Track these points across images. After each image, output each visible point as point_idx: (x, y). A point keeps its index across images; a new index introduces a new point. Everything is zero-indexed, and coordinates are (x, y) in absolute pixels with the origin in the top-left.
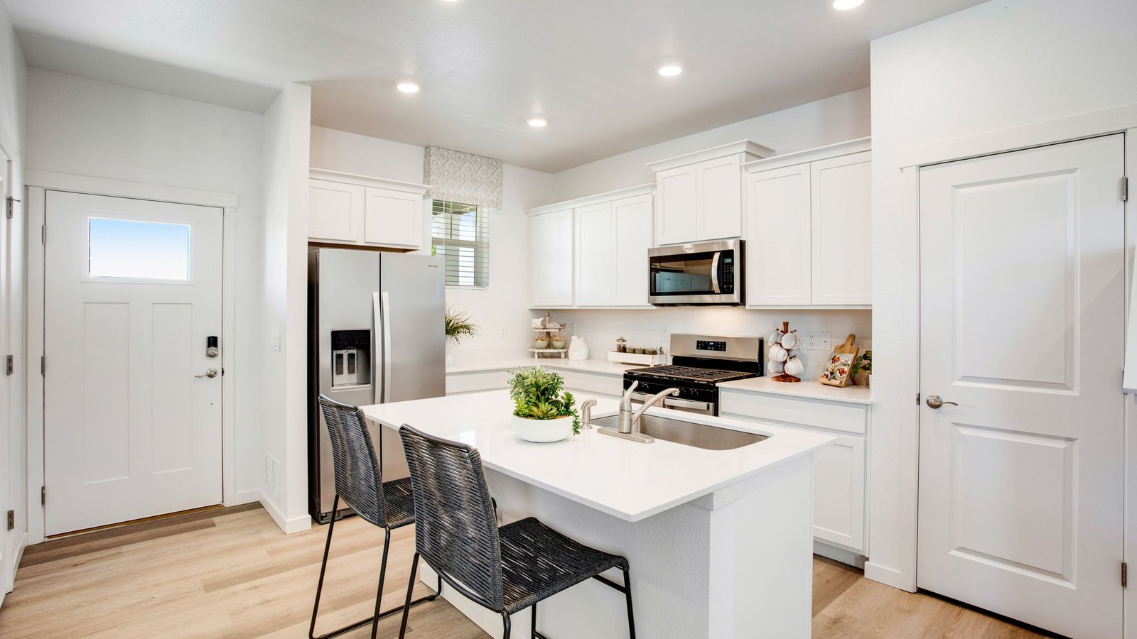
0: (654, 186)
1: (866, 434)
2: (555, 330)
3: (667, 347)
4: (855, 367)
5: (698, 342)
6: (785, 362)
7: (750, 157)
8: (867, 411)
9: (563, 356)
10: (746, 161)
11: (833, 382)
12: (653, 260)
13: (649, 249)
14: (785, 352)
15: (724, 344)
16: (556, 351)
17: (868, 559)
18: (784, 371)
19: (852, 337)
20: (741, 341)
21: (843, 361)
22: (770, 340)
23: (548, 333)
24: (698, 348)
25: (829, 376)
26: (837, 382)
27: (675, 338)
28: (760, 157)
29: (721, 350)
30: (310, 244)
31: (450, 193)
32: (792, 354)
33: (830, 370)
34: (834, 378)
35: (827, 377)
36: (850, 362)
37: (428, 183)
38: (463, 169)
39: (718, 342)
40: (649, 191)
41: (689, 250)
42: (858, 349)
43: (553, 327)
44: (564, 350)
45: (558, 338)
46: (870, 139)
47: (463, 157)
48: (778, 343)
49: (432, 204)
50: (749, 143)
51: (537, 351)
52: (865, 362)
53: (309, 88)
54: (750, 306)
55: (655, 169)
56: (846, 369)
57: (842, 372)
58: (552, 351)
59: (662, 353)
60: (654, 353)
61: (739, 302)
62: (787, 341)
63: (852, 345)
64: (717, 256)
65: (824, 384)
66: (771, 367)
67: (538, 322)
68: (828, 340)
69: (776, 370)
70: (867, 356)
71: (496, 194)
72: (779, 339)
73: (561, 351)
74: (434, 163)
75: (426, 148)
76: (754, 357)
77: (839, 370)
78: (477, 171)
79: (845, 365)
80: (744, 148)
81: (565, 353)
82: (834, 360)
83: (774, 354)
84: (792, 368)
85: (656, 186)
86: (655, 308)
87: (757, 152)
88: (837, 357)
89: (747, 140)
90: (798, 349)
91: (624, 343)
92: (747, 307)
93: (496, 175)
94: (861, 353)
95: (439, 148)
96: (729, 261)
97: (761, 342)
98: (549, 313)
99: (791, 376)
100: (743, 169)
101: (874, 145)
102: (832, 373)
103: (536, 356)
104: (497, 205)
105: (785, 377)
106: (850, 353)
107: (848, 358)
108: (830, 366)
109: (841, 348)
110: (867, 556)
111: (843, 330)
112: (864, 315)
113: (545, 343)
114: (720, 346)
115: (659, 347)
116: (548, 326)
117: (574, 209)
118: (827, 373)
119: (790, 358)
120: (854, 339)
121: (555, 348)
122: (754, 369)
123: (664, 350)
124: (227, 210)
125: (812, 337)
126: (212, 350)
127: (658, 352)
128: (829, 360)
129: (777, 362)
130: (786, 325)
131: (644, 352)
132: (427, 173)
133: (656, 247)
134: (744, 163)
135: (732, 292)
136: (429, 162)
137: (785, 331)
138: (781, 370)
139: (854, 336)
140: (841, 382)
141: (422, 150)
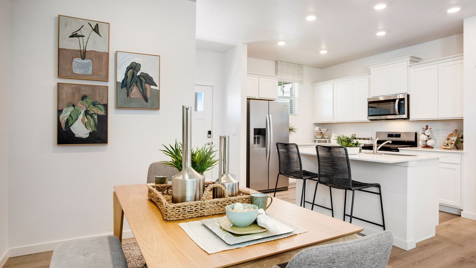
0: (370, 74)
1: (461, 164)
2: (325, 132)
3: (374, 137)
4: (457, 141)
5: (388, 134)
6: (427, 141)
7: (411, 62)
8: (461, 155)
9: (328, 142)
10: (410, 64)
11: (448, 147)
12: (370, 103)
13: (368, 99)
14: (427, 136)
15: (400, 135)
16: (325, 140)
17: (462, 210)
18: (426, 144)
19: (456, 130)
20: (407, 133)
21: (452, 140)
22: (420, 132)
23: (321, 133)
24: (388, 137)
25: (446, 146)
26: (449, 147)
27: (378, 134)
28: (418, 62)
29: (398, 137)
30: (248, 99)
31: (285, 79)
32: (430, 137)
33: (446, 143)
34: (448, 146)
35: (445, 146)
36: (455, 140)
37: (277, 75)
38: (289, 69)
39: (397, 134)
40: (367, 76)
41: (382, 99)
42: (459, 135)
43: (324, 130)
44: (328, 140)
45: (326, 135)
46: (463, 55)
47: (295, 65)
48: (424, 133)
49: (278, 83)
50: (411, 57)
51: (317, 140)
52: (461, 140)
53: (247, 45)
54: (412, 119)
55: (370, 67)
56: (453, 142)
57: (452, 144)
58: (324, 140)
59: (372, 139)
60: (369, 139)
61: (407, 118)
62: (427, 132)
63: (456, 133)
64: (397, 101)
65: (444, 149)
66: (420, 143)
67: (317, 128)
68: (446, 132)
69: (423, 144)
70: (462, 138)
71: (301, 78)
72: (424, 131)
73: (327, 140)
74: (279, 67)
75: (276, 62)
76: (413, 139)
77: (450, 143)
78: (294, 69)
79: (453, 141)
80: (409, 59)
81: (329, 140)
82: (448, 139)
83: (422, 138)
84: (429, 143)
85: (371, 74)
86: (370, 121)
87: (415, 60)
88: (449, 138)
89: (410, 56)
90: (432, 136)
91: (355, 136)
92: (410, 120)
93: (301, 71)
94: (460, 136)
95: (281, 61)
96: (403, 102)
97: (416, 134)
98: (321, 125)
99: (429, 146)
100: (409, 67)
101: (465, 56)
102: (447, 144)
103: (317, 142)
104: (301, 82)
105: (427, 146)
106: (455, 136)
107: (455, 138)
108: (447, 142)
109: (451, 135)
110: (462, 209)
111: (452, 127)
112: (460, 121)
113: (320, 137)
114: (398, 135)
115: (371, 137)
116: (321, 130)
117: (333, 83)
118: (445, 144)
119: (429, 139)
120: (457, 131)
121: (324, 139)
122: (413, 144)
123: (373, 138)
124: (214, 87)
125: (438, 131)
126: (209, 135)
127: (370, 139)
128: (446, 139)
129: (423, 141)
130: (427, 126)
131: (364, 139)
132: (276, 71)
133: (370, 98)
134: (409, 65)
135: (404, 114)
136: (277, 67)
137: (427, 129)
138: (425, 144)
139: (457, 130)
140: (451, 147)
141: (275, 62)
